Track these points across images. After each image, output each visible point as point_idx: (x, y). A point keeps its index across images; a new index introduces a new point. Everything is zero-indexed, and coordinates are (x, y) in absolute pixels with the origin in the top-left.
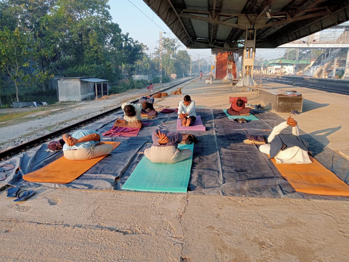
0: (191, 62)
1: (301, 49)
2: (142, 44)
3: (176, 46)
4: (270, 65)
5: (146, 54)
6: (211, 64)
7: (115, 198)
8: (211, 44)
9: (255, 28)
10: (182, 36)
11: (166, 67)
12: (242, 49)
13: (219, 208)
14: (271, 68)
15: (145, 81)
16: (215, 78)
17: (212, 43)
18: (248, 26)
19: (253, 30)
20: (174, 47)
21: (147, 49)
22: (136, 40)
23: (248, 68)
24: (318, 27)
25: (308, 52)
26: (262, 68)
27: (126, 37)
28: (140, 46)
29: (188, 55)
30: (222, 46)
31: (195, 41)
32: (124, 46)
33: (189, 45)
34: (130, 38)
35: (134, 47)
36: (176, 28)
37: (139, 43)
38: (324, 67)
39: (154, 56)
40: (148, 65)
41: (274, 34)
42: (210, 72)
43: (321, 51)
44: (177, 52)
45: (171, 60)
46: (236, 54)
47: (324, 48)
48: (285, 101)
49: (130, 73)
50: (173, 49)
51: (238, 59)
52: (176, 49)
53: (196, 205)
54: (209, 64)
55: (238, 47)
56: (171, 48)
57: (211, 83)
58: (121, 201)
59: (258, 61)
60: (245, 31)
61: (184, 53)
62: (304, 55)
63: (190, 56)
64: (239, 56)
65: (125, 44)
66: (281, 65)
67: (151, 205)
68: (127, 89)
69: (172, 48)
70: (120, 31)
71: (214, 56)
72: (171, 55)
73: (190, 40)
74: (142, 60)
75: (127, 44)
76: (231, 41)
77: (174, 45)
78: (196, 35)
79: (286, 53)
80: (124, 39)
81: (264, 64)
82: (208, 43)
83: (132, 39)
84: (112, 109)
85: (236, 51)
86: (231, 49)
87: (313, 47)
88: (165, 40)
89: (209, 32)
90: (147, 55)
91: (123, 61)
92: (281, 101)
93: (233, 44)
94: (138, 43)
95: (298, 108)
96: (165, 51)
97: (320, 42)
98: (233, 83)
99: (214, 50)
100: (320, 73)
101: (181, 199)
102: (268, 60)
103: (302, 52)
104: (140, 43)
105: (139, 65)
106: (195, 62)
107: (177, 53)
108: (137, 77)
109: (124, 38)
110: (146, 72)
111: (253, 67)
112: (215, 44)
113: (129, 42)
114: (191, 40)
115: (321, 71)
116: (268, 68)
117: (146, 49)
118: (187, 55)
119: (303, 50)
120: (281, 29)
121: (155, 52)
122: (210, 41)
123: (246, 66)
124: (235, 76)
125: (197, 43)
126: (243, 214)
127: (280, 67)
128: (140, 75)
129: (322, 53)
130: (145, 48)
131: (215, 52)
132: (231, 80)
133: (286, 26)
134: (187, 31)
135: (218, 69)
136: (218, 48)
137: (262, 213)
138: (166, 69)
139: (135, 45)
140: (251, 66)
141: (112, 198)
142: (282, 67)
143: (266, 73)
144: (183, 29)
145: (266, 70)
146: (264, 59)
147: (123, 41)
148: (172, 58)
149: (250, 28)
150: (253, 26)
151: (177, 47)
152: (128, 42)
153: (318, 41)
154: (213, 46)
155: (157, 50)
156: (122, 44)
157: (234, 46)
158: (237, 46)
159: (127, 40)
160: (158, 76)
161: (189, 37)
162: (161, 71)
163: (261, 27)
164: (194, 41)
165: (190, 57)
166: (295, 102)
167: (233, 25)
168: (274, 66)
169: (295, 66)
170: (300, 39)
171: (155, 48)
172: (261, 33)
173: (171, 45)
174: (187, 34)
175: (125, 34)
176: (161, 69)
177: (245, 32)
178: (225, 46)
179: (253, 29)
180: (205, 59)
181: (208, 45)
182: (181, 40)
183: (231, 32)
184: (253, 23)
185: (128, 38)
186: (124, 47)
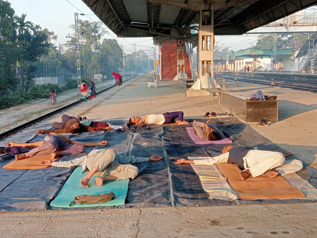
0: (124, 56)
1: (279, 35)
2: (46, 30)
3: (99, 33)
4: (237, 58)
5: (54, 45)
6: (153, 58)
7: (47, 233)
8: (152, 30)
9: (212, 8)
10: (110, 20)
11: (86, 65)
12: (195, 37)
13: (177, 231)
14: (240, 63)
15: (54, 86)
16: (161, 80)
17: (154, 29)
18: (202, 7)
19: (210, 12)
20: (97, 34)
21: (55, 38)
22: (36, 25)
23: (205, 64)
24: (296, 6)
25: (290, 37)
26: (227, 63)
27: (21, 20)
28: (44, 33)
29: (118, 46)
30: (168, 32)
31: (129, 27)
32: (18, 34)
33: (121, 32)
34: (27, 22)
35: (34, 35)
36: (101, 9)
37: (41, 28)
38: (313, 58)
39: (65, 49)
40: (56, 61)
41: (239, 15)
42: (153, 69)
43: (308, 35)
44: (101, 41)
45: (93, 53)
46: (189, 43)
47: (310, 32)
48: (254, 107)
49: (28, 74)
50: (94, 37)
51: (192, 51)
52: (99, 37)
53: (148, 231)
54: (150, 59)
55: (191, 34)
56: (92, 36)
57: (156, 87)
58: (56, 234)
59: (221, 53)
60: (199, 12)
61: (113, 43)
62: (285, 42)
63: (121, 47)
64: (194, 46)
65: (19, 31)
66: (254, 58)
67: (95, 236)
68: (26, 99)
69: (94, 35)
70: (11, 12)
71: (157, 47)
72: (92, 47)
73: (121, 25)
74: (47, 54)
75: (24, 32)
76: (180, 26)
77: (97, 32)
78: (129, 18)
79: (259, 40)
80: (18, 24)
81: (230, 57)
82: (147, 29)
83: (30, 24)
84: (6, 130)
85: (189, 40)
86: (180, 37)
87: (295, 31)
88: (83, 24)
89: (148, 14)
90: (55, 47)
91: (17, 56)
92: (250, 107)
93: (183, 30)
94: (39, 30)
95: (273, 115)
96: (83, 41)
97: (304, 25)
98: (187, 85)
99: (157, 39)
100: (307, 67)
101: (130, 226)
102: (235, 51)
103: (282, 38)
104: (43, 29)
105: (42, 62)
106: (129, 55)
107: (101, 43)
108: (40, 81)
109: (18, 22)
110: (53, 72)
111: (212, 62)
112: (158, 31)
113: (26, 28)
114: (123, 25)
115: (309, 64)
116: (236, 61)
117: (53, 38)
118: (116, 45)
119: (282, 36)
120: (248, 8)
121: (67, 42)
122: (150, 26)
123: (203, 61)
124: (189, 75)
125: (132, 28)
126: (204, 234)
127: (251, 60)
128: (45, 76)
129: (308, 39)
130: (51, 36)
131: (158, 41)
132: (184, 81)
133: (254, 5)
134: (116, 12)
135: (164, 66)
136: (162, 36)
137: (225, 232)
138: (86, 67)
139: (35, 33)
140: (210, 61)
141: (43, 233)
142: (255, 60)
143: (233, 69)
144: (110, 10)
145: (233, 65)
146: (230, 50)
147: (17, 26)
148: (94, 51)
149: (205, 9)
150: (208, 6)
151: (101, 33)
152: (24, 28)
153: (301, 23)
154: (155, 32)
155: (70, 39)
156: (15, 32)
157: (185, 33)
158: (189, 33)
159: (22, 24)
160: (73, 78)
161: (120, 21)
162: (79, 70)
163: (219, 7)
164: (127, 26)
165: (122, 49)
166: (268, 108)
167: (182, 6)
168: (244, 59)
169: (273, 59)
170: (275, 21)
171: (67, 37)
172: (221, 15)
173: (92, 31)
174: (117, 17)
175: (20, 16)
176: (78, 67)
177: (199, 14)
178: (172, 33)
179: (209, 10)
180: (145, 52)
181: (147, 32)
182: (108, 26)
183: (180, 13)
184: (208, 3)
185: (25, 22)
186: (18, 36)
